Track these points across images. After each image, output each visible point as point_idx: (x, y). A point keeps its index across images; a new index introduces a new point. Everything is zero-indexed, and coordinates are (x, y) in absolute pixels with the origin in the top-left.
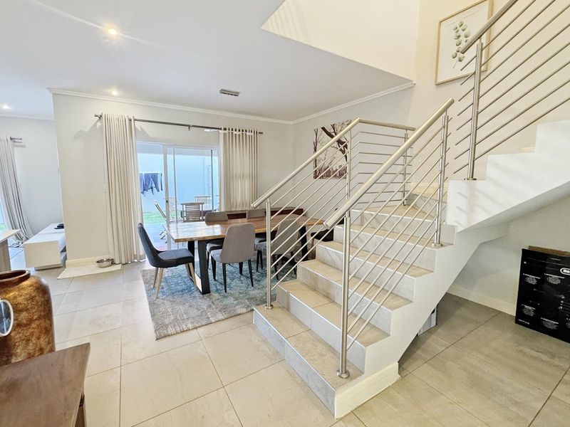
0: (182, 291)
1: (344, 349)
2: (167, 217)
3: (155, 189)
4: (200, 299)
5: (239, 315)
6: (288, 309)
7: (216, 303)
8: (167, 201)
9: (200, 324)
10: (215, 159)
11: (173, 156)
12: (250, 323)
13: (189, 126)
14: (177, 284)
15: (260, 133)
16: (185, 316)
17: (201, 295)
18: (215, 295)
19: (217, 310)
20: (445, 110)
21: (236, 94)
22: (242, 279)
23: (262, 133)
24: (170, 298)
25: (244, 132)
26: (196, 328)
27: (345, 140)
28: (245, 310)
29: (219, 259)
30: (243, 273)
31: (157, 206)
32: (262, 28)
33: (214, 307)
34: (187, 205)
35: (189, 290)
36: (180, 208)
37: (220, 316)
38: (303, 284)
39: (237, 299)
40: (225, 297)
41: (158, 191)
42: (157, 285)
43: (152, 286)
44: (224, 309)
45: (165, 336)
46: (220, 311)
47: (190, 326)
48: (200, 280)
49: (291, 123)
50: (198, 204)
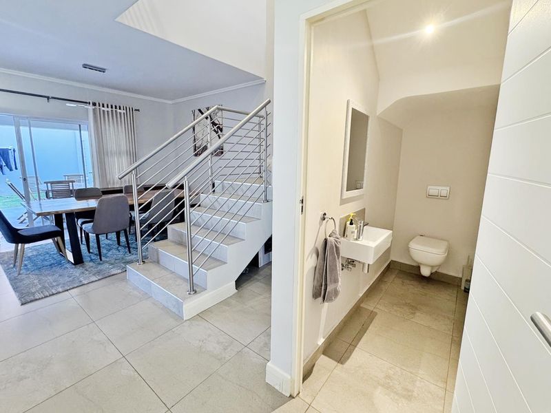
0: (51, 265)
1: (192, 275)
2: (26, 198)
3: (5, 169)
4: (72, 268)
5: (113, 275)
6: (158, 262)
7: (90, 270)
8: (25, 179)
9: (71, 287)
10: (85, 134)
11: (28, 128)
12: (124, 279)
13: (48, 98)
14: (44, 260)
15: (136, 110)
16: (54, 284)
17: (74, 266)
18: (88, 264)
19: (91, 275)
20: (265, 106)
21: (103, 70)
22: (120, 248)
23: (138, 110)
24: (37, 272)
25: (114, 109)
26: (67, 290)
27: (217, 123)
28: (120, 271)
29: (91, 231)
30: (121, 244)
31: (11, 186)
32: (116, 20)
33: (87, 272)
34: (52, 183)
35: (60, 263)
36: (43, 187)
37: (94, 278)
38: (173, 242)
39: (112, 264)
40: (100, 264)
41: (11, 170)
42: (18, 264)
43: (12, 266)
44: (99, 272)
45: (32, 301)
46: (93, 275)
47: (60, 290)
48: (71, 254)
49: (170, 102)
50: (68, 182)
